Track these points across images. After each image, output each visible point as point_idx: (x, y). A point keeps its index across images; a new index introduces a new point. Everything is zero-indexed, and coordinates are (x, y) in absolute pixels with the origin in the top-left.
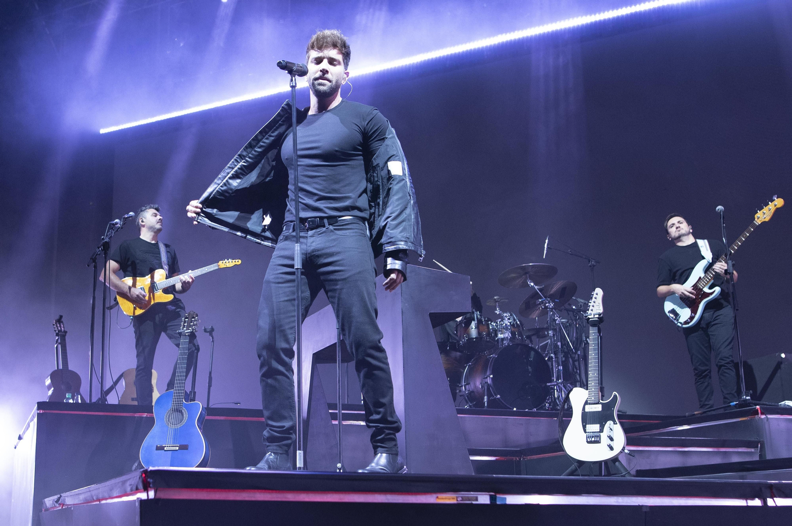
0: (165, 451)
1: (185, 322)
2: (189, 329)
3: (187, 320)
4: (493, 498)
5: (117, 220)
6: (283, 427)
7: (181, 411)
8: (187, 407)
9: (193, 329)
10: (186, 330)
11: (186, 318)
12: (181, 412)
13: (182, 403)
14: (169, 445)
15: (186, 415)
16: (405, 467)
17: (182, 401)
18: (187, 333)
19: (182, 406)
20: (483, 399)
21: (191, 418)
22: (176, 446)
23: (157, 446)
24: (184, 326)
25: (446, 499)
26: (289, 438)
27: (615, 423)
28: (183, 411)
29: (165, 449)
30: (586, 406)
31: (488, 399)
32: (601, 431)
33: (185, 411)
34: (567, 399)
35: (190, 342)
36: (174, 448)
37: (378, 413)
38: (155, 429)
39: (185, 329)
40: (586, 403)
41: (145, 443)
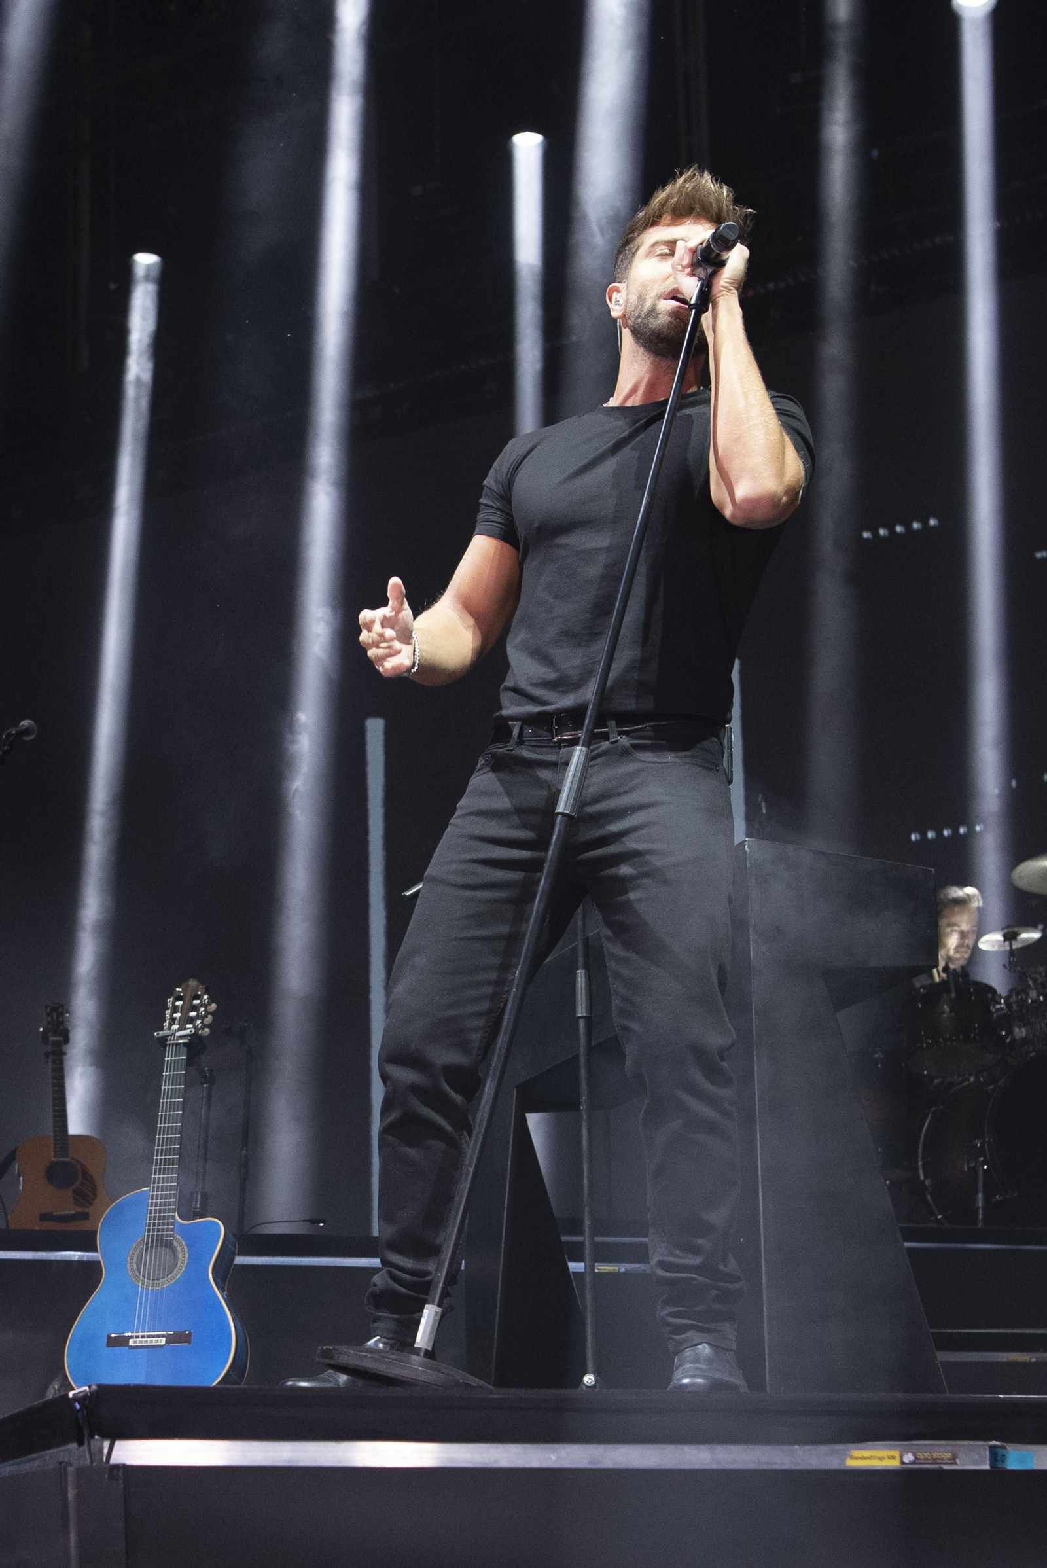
0: (132, 1347)
1: (175, 1010)
2: (185, 1029)
3: (181, 1003)
4: (995, 1456)
5: (26, 723)
7: (171, 1243)
8: (184, 1232)
9: (195, 1027)
10: (179, 1030)
11: (178, 998)
12: (169, 1245)
13: (173, 1224)
14: (140, 1334)
15: (183, 1256)
17: (173, 1217)
18: (181, 1037)
19: (172, 1230)
20: (975, 1200)
21: (196, 1259)
22: (159, 1336)
23: (109, 1337)
24: (173, 1020)
25: (870, 1458)
28: (175, 1243)
29: (131, 1343)
31: (987, 1199)
33: (180, 1244)
35: (189, 1063)
36: (154, 1342)
37: (696, 1251)
38: (103, 1293)
39: (175, 1027)
41: (77, 1330)
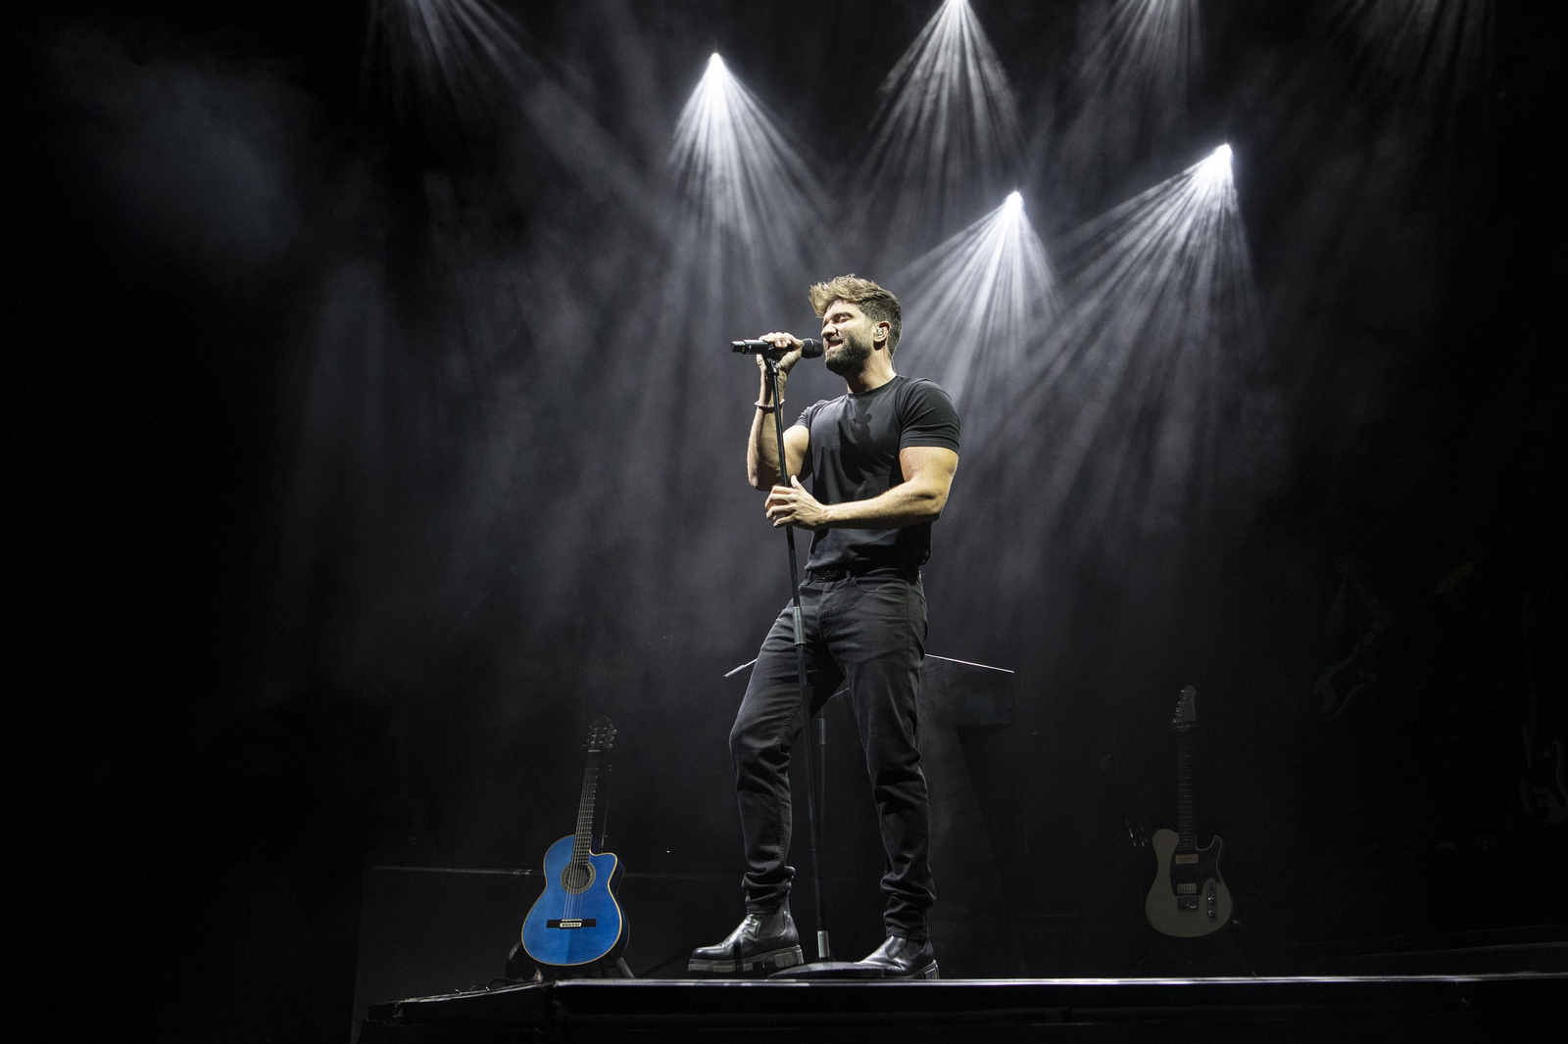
0: (561, 928)
1: (593, 733)
2: (601, 743)
6: (764, 870)
7: (587, 868)
8: (594, 860)
13: (588, 856)
14: (567, 920)
15: (593, 874)
16: (935, 961)
17: (588, 852)
19: (587, 859)
21: (601, 879)
22: (577, 922)
23: (548, 922)
26: (773, 890)
27: (1218, 881)
28: (589, 867)
29: (561, 925)
30: (1177, 857)
32: (1199, 892)
33: (591, 867)
34: (1150, 845)
36: (574, 925)
38: (546, 897)
40: (1177, 852)
41: (530, 918)
